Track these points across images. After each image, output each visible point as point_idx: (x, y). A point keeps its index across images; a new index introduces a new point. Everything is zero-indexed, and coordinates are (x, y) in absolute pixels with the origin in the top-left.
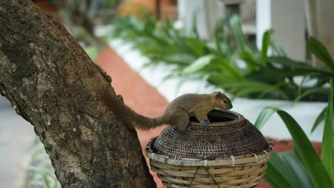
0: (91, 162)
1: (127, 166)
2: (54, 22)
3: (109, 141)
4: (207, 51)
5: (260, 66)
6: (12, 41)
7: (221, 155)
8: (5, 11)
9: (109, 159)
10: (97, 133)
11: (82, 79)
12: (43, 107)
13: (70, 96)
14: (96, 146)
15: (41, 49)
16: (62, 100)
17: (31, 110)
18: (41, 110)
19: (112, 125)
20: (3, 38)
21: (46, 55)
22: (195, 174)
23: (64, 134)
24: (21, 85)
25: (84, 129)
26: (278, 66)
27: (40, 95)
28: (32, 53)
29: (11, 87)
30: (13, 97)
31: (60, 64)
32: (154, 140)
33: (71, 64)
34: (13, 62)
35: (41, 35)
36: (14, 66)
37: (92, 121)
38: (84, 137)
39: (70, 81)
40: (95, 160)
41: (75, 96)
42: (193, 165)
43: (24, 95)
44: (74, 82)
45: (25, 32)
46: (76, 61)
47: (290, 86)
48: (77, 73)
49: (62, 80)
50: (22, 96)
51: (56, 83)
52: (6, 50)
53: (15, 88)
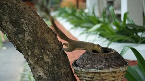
0: (48, 70)
1: (64, 72)
2: (32, 10)
3: (56, 61)
4: (99, 22)
5: (123, 28)
6: (14, 18)
7: (105, 67)
8: (11, 6)
9: (56, 69)
10: (51, 58)
11: (44, 35)
12: (27, 47)
13: (39, 42)
14: (50, 64)
15: (26, 22)
16: (36, 44)
17: (22, 48)
18: (26, 48)
19: (57, 54)
20: (10, 18)
21: (29, 24)
22: (94, 76)
23: (36, 58)
24: (18, 37)
25: (45, 56)
26: (131, 28)
27: (26, 42)
28: (23, 24)
29: (14, 38)
30: (14, 42)
31: (34, 28)
32: (76, 61)
33: (39, 28)
34: (15, 27)
35: (26, 16)
36: (15, 29)
37: (48, 53)
38: (45, 60)
39: (39, 35)
40: (50, 70)
41: (41, 42)
42: (93, 72)
43: (19, 41)
44: (41, 36)
45: (20, 15)
46: (41, 27)
47: (136, 37)
48: (42, 32)
49: (35, 35)
50: (18, 42)
51: (33, 36)
52: (12, 22)
53: (16, 39)
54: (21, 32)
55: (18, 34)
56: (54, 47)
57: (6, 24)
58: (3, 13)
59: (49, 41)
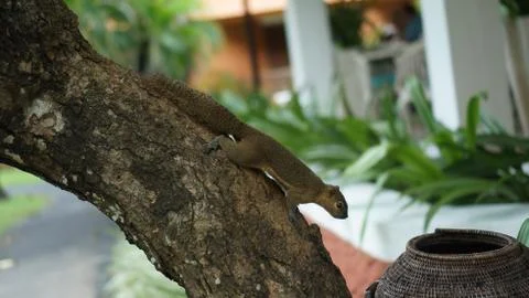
6: (147, 157)
8: (130, 111)
10: (294, 288)
11: (257, 205)
12: (206, 257)
13: (245, 234)
15: (192, 164)
16: (236, 243)
17: (184, 262)
18: (202, 261)
19: (313, 273)
20: (134, 155)
21: (203, 173)
23: (243, 296)
24: (166, 224)
25: (272, 285)
27: (200, 238)
28: (181, 172)
29: (148, 229)
30: (151, 245)
31: (223, 184)
32: (373, 289)
33: (239, 183)
34: (150, 188)
35: (187, 142)
36: (152, 195)
37: (282, 270)
39: (242, 209)
41: (252, 235)
43: (172, 238)
44: (247, 211)
45: (165, 140)
48: (249, 196)
49: (230, 210)
50: (168, 242)
51: (224, 215)
52: (138, 171)
53: (157, 230)
54: (180, 203)
55: (168, 211)
56: (296, 248)
57: (119, 177)
58: (103, 141)
59: (278, 227)
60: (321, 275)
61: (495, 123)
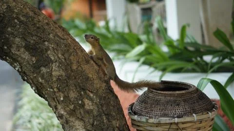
0: (93, 125)
1: (118, 125)
2: (59, 26)
3: (104, 109)
6: (32, 42)
8: (25, 21)
9: (105, 121)
10: (96, 103)
11: (82, 66)
12: (57, 88)
13: (75, 78)
14: (95, 113)
15: (53, 46)
16: (71, 82)
17: (47, 90)
18: (55, 90)
19: (105, 97)
20: (26, 40)
21: (57, 50)
22: (169, 129)
23: (73, 106)
24: (40, 72)
25: (86, 101)
26: (191, 49)
27: (54, 79)
28: (47, 49)
29: (32, 74)
30: (32, 81)
31: (66, 56)
33: (74, 56)
34: (33, 56)
35: (51, 36)
36: (34, 59)
37: (91, 95)
38: (87, 107)
39: (74, 67)
40: (95, 123)
41: (79, 78)
42: (167, 122)
44: (77, 68)
45: (41, 34)
46: (77, 53)
48: (78, 62)
49: (69, 67)
50: (41, 80)
51: (66, 69)
52: (28, 48)
53: (35, 75)
54: (46, 63)
55: (41, 66)
56: (98, 86)
57: (19, 50)
58: (12, 34)
59: (90, 76)
60: (109, 98)
61: (193, 38)
